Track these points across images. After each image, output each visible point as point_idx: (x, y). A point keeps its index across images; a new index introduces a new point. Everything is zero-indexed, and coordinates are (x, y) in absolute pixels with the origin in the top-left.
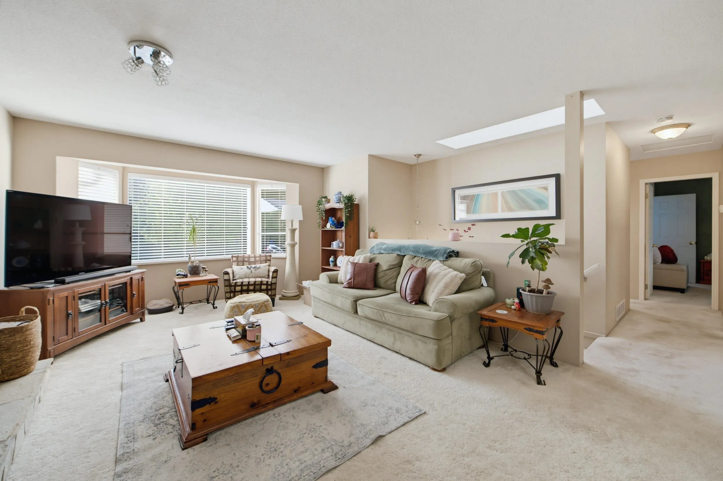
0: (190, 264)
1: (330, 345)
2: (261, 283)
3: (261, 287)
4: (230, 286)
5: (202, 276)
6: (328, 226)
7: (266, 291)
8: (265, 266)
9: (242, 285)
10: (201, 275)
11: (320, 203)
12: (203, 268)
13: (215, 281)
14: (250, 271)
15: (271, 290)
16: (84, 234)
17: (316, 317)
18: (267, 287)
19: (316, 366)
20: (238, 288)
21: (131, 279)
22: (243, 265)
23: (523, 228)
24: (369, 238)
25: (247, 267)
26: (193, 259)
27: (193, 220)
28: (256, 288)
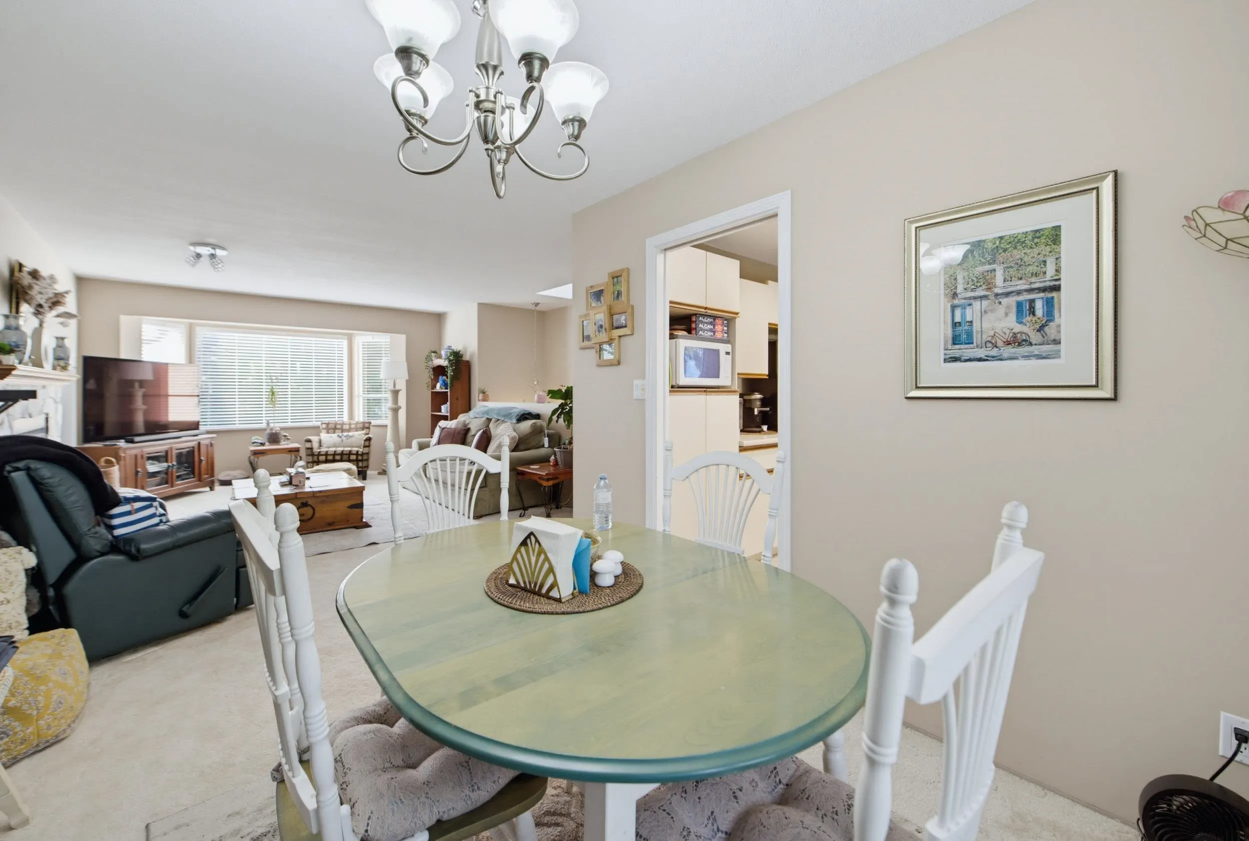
0: (268, 431)
1: (364, 490)
2: (350, 453)
3: (349, 457)
4: (313, 455)
5: (284, 445)
6: (438, 388)
7: (356, 462)
8: (359, 435)
9: (326, 454)
10: (281, 444)
11: (428, 358)
12: (285, 436)
13: (297, 450)
14: (340, 439)
15: (362, 461)
16: (145, 396)
17: (404, 488)
18: (357, 457)
19: (352, 507)
20: (322, 458)
21: (199, 444)
22: (334, 433)
23: (556, 389)
24: (479, 400)
25: (338, 435)
26: (272, 425)
27: (272, 379)
28: (344, 457)
